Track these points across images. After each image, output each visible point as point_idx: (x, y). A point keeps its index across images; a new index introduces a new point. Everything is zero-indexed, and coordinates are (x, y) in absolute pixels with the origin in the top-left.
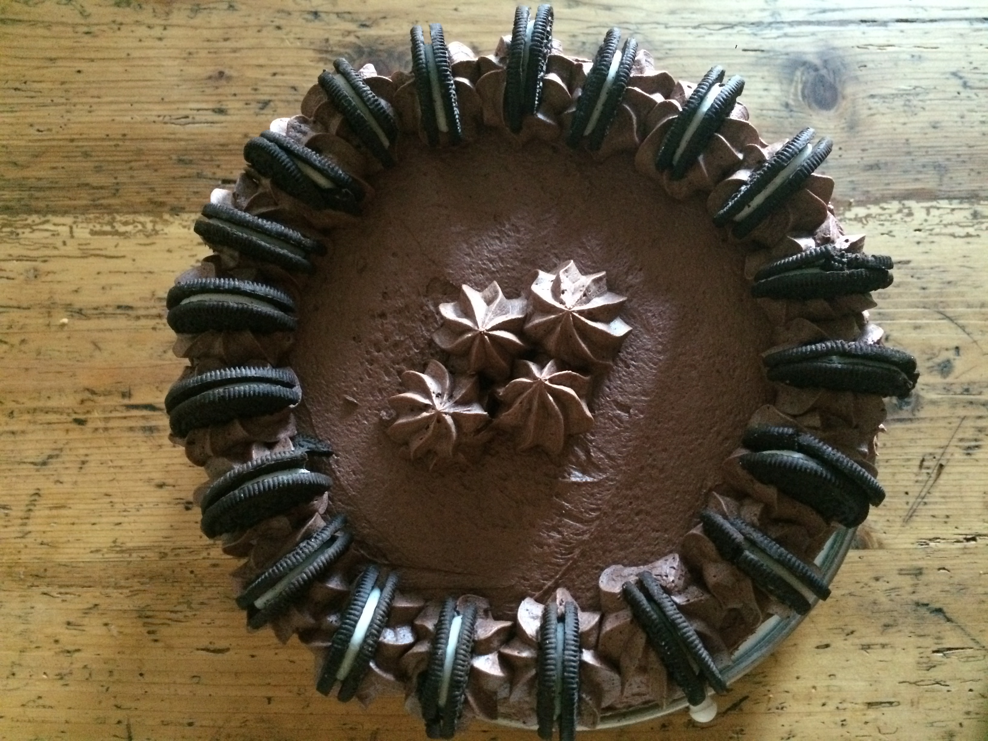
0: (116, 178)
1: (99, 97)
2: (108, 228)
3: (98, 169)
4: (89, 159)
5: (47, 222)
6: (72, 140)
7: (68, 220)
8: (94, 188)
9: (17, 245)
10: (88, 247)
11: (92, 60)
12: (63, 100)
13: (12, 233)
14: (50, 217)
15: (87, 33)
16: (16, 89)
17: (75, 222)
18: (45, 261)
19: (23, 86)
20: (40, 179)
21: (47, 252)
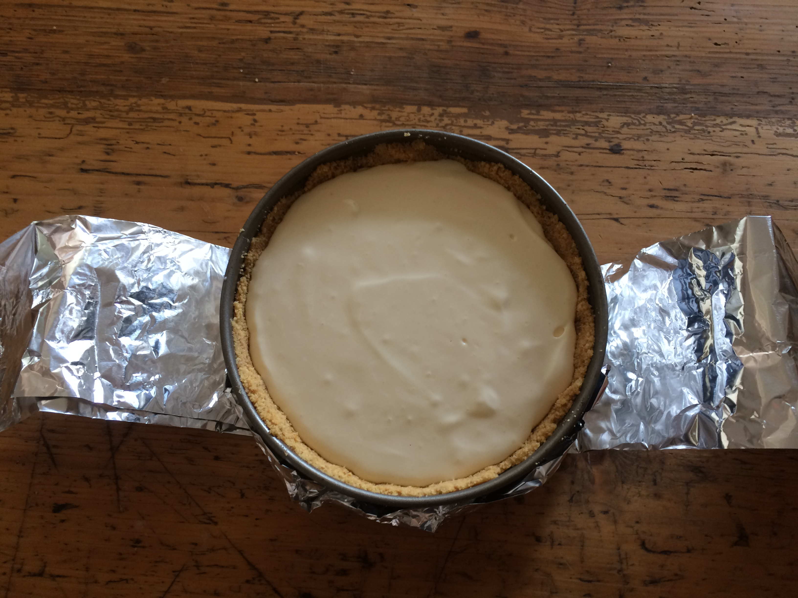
3: (774, 80)
5: (734, 122)
6: (747, 54)
7: (753, 122)
8: (772, 96)
9: (710, 141)
12: (735, 20)
13: (704, 131)
14: (735, 119)
16: (692, 8)
17: (759, 124)
18: (738, 157)
19: (698, 6)
20: (722, 86)
21: (739, 150)
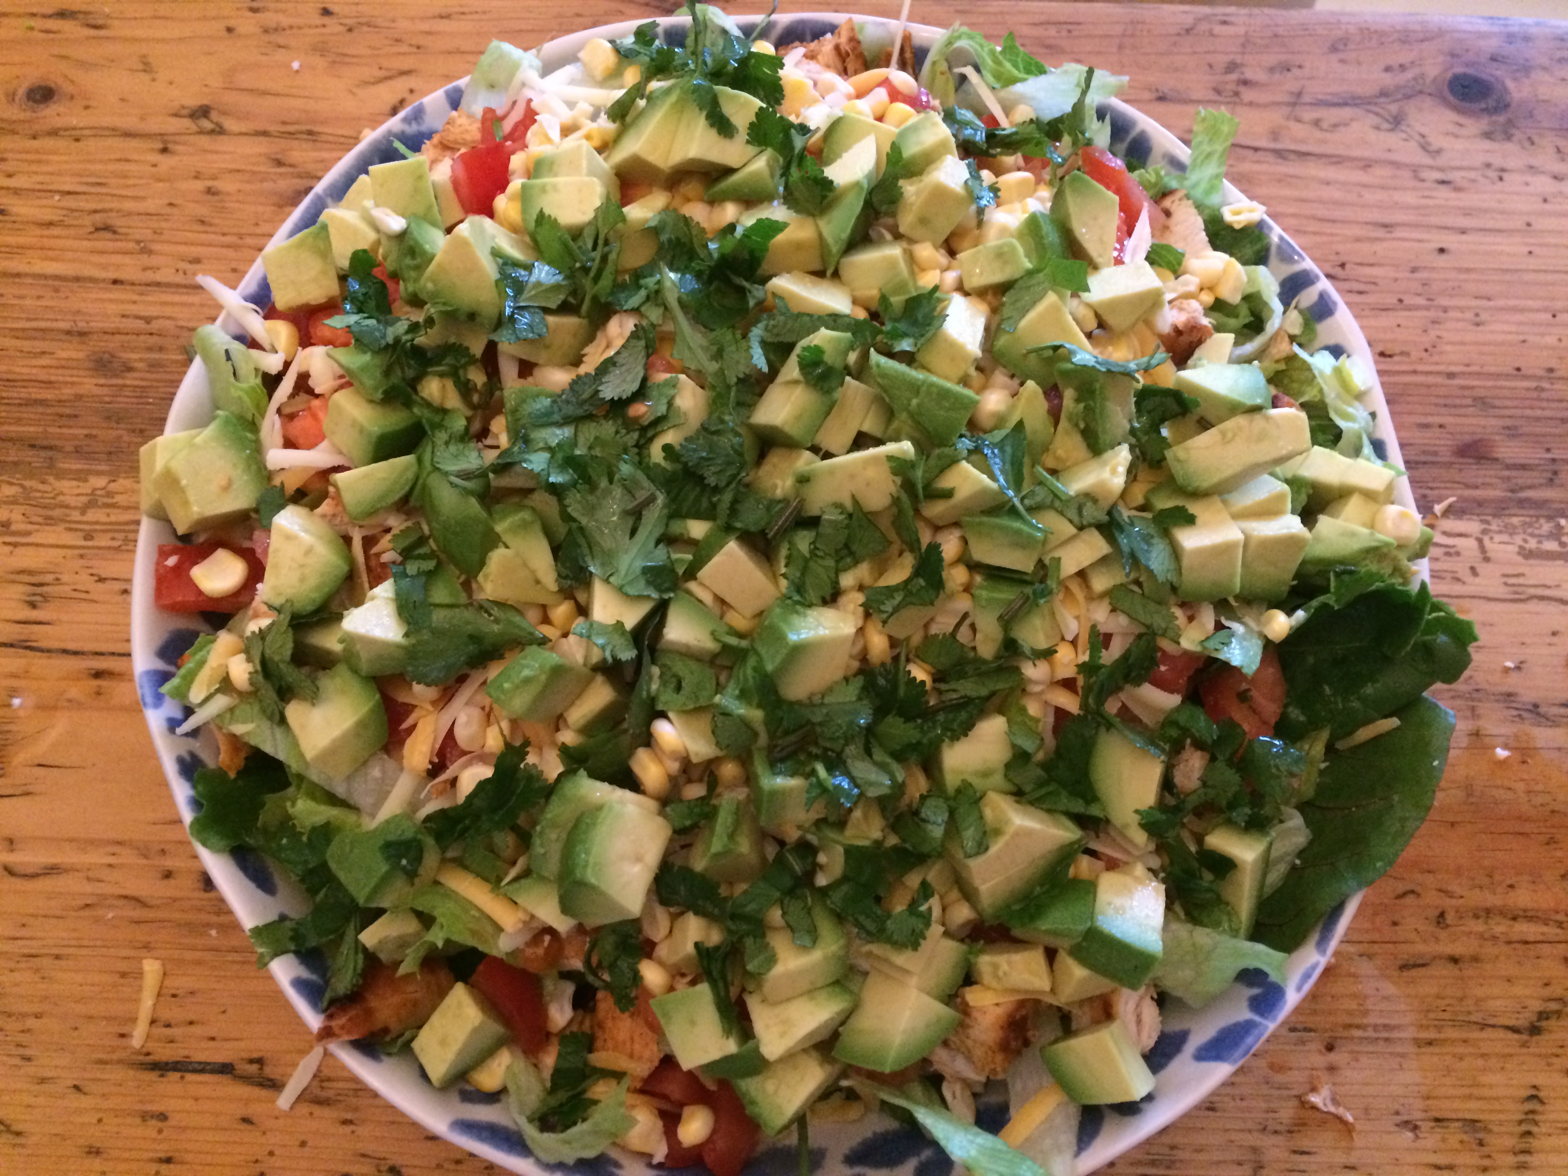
0: (1548, 450)
1: (1489, 299)
2: (1551, 546)
4: (1492, 412)
10: (1521, 580)
11: (1463, 232)
15: (1443, 182)
